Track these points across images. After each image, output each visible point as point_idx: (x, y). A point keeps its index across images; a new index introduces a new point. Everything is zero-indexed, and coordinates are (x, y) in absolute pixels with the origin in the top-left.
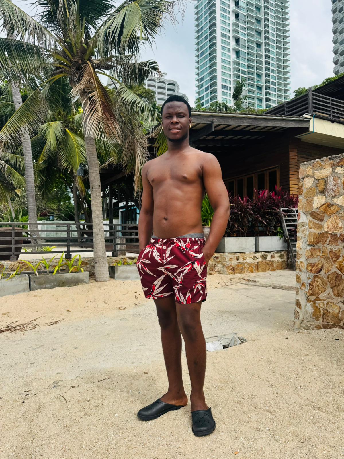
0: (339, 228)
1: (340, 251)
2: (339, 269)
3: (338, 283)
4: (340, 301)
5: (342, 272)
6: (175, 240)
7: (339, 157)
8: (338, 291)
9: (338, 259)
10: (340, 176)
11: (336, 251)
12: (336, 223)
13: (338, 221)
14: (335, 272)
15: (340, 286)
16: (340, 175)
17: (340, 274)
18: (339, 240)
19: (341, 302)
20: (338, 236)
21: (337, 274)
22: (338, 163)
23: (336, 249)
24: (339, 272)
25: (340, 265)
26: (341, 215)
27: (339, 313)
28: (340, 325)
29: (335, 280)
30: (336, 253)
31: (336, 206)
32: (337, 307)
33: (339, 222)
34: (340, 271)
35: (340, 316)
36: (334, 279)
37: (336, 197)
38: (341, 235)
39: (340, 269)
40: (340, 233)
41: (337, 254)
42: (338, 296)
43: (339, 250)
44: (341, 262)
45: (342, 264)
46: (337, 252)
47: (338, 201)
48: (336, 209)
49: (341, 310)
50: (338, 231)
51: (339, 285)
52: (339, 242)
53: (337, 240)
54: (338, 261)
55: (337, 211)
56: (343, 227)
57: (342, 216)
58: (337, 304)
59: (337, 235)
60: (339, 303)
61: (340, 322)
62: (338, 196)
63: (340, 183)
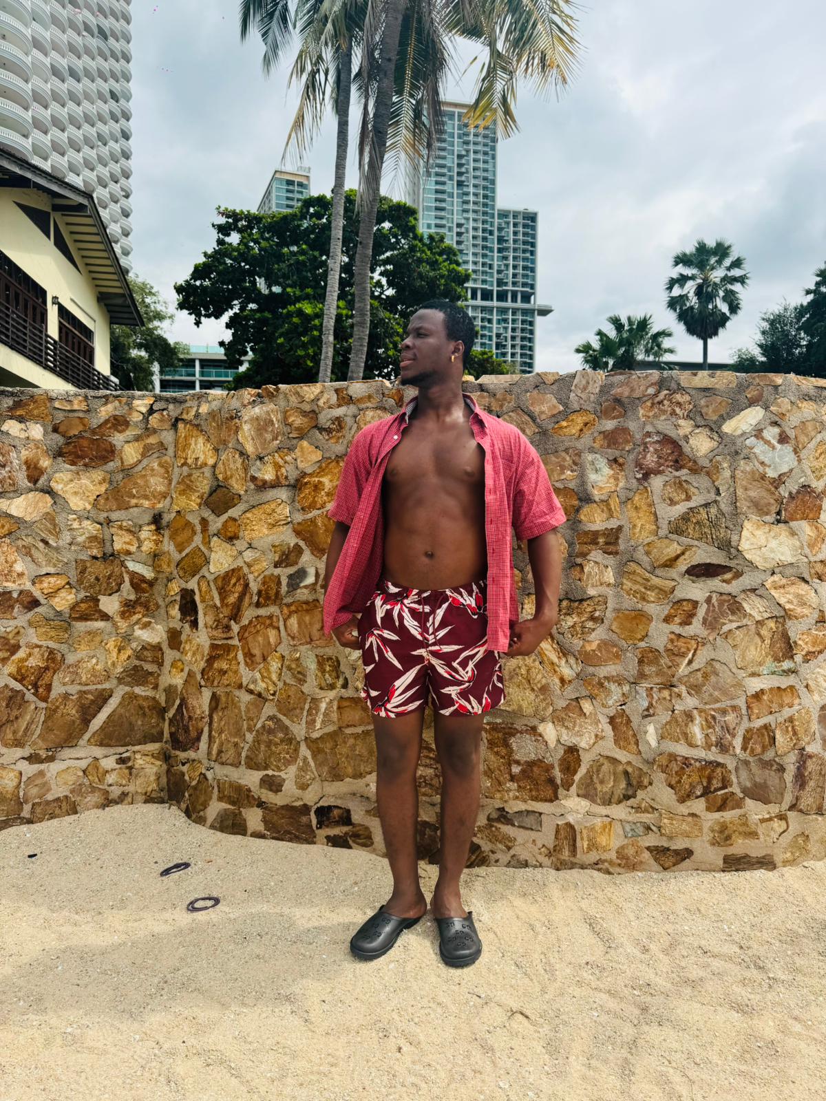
0: (15, 575)
1: (18, 633)
2: (16, 679)
3: (15, 713)
4: (20, 756)
5: (24, 685)
6: (448, 593)
7: (12, 394)
8: (14, 732)
9: (13, 653)
10: (17, 443)
11: (8, 633)
12: (7, 562)
13: (11, 558)
14: (6, 686)
15: (20, 720)
16: (17, 440)
17: (19, 691)
18: (17, 606)
19: (23, 758)
20: (15, 595)
21: (12, 690)
22: (10, 409)
23: (8, 630)
24: (17, 686)
25: (19, 669)
26: (20, 543)
27: (18, 786)
28: (22, 815)
29: (7, 706)
30: (8, 640)
31: (6, 520)
32: (12, 775)
33: (16, 561)
34: (20, 681)
35: (21, 794)
36: (4, 704)
37: (7, 495)
38: (21, 592)
39: (19, 677)
40: (18, 588)
41: (12, 642)
42: (16, 746)
43: (16, 630)
44: (22, 660)
45: (26, 664)
46: (10, 636)
47: (13, 507)
48: (6, 528)
49: (24, 779)
50: (14, 582)
51: (17, 718)
52: (16, 610)
53: (12, 607)
54: (13, 658)
55: (10, 533)
56: (26, 572)
57: (24, 546)
58: (13, 766)
59: (10, 592)
60: (18, 763)
61: (22, 809)
62: (11, 495)
63: (16, 462)
